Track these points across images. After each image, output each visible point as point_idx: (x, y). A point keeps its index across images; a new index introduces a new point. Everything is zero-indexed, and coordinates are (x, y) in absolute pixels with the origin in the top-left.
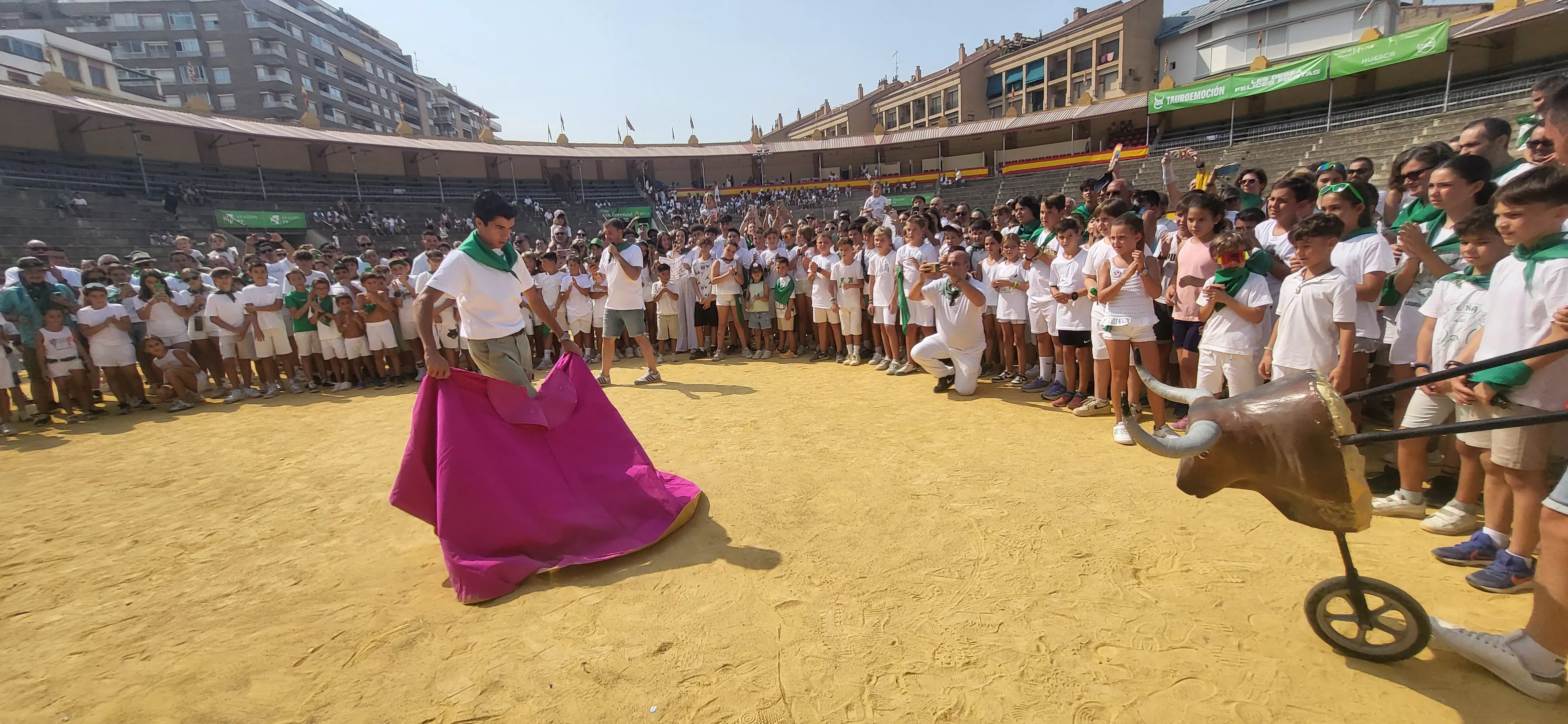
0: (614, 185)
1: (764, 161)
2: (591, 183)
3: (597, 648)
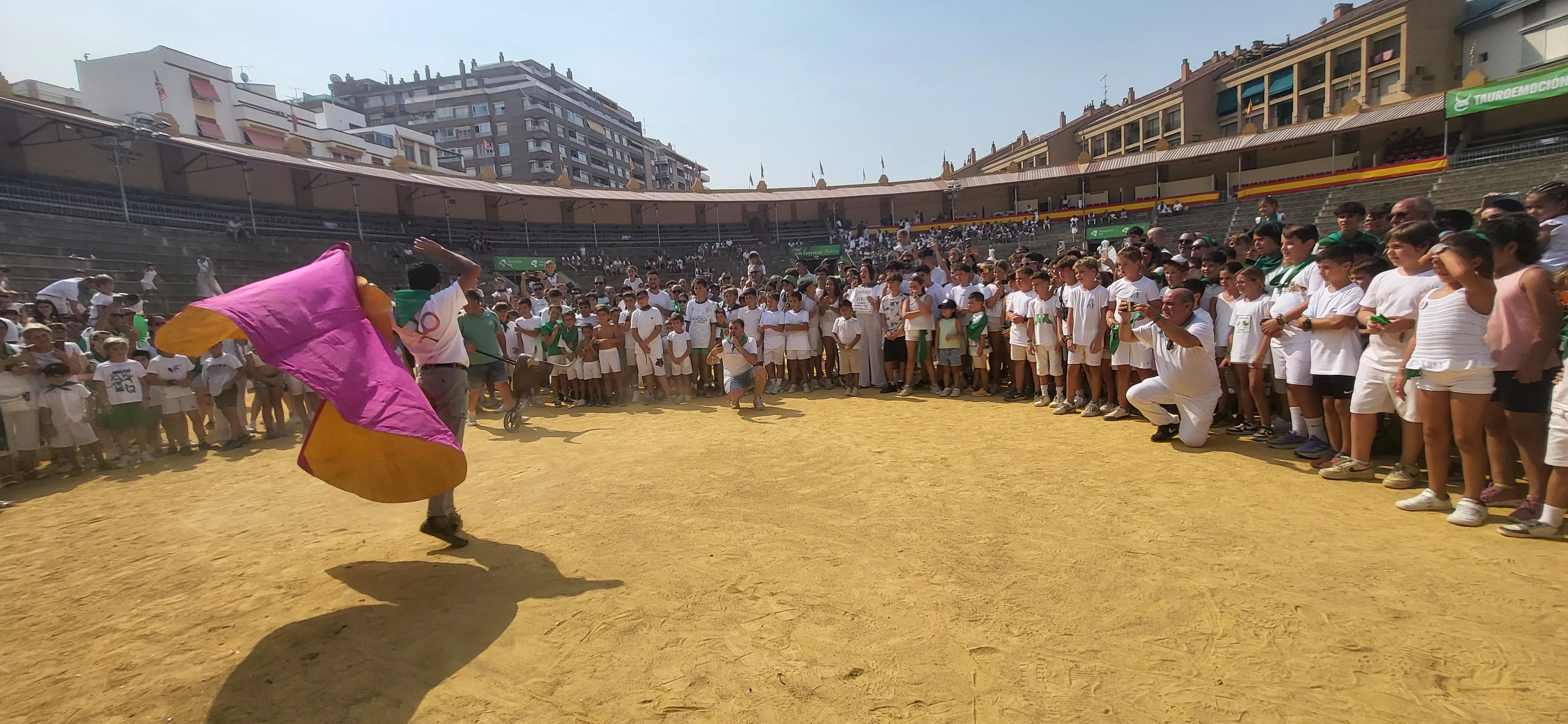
0: (806, 226)
1: (955, 196)
2: (785, 224)
3: (792, 662)
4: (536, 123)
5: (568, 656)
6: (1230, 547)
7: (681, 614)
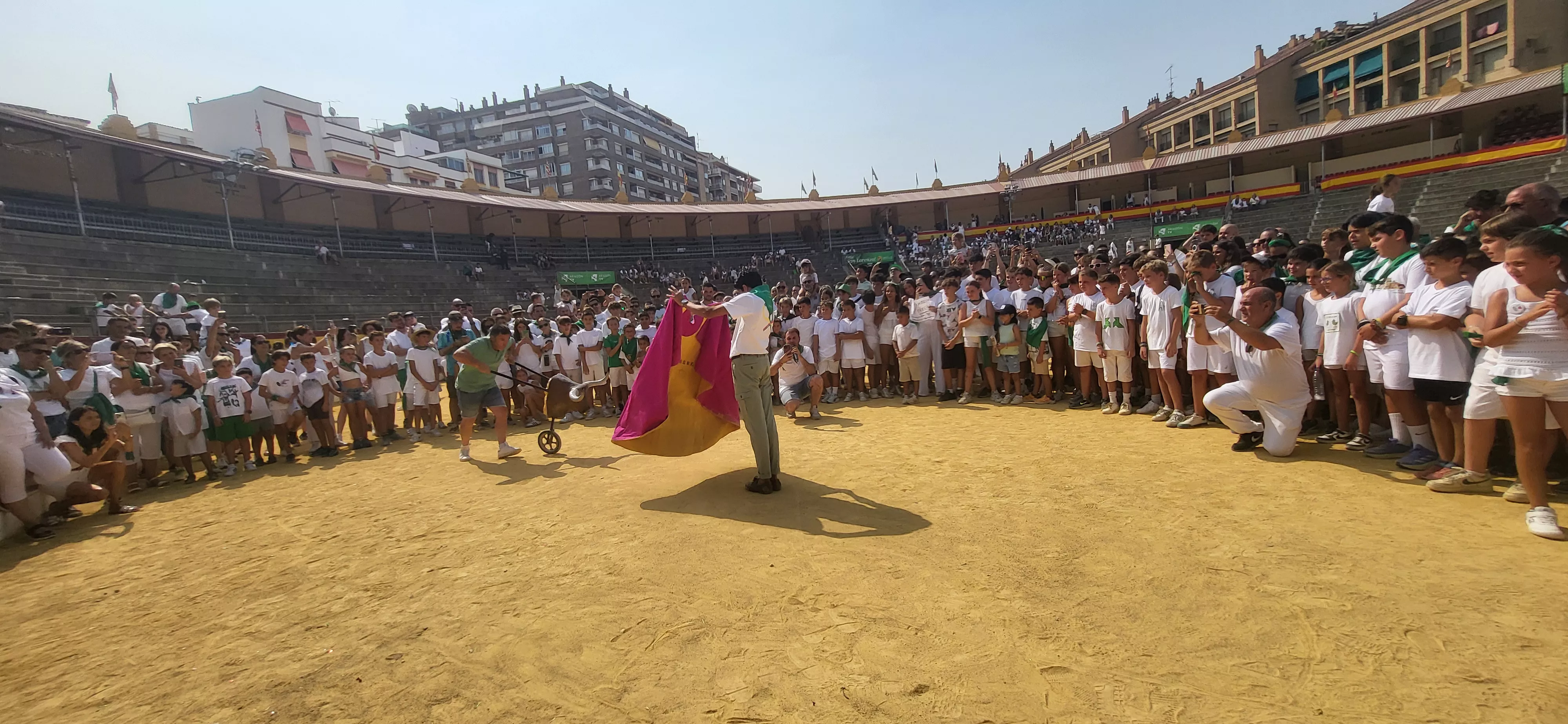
0: (858, 232)
1: (1012, 198)
2: (838, 231)
3: (855, 677)
4: (595, 142)
5: (634, 664)
6: (1326, 565)
7: (742, 624)
